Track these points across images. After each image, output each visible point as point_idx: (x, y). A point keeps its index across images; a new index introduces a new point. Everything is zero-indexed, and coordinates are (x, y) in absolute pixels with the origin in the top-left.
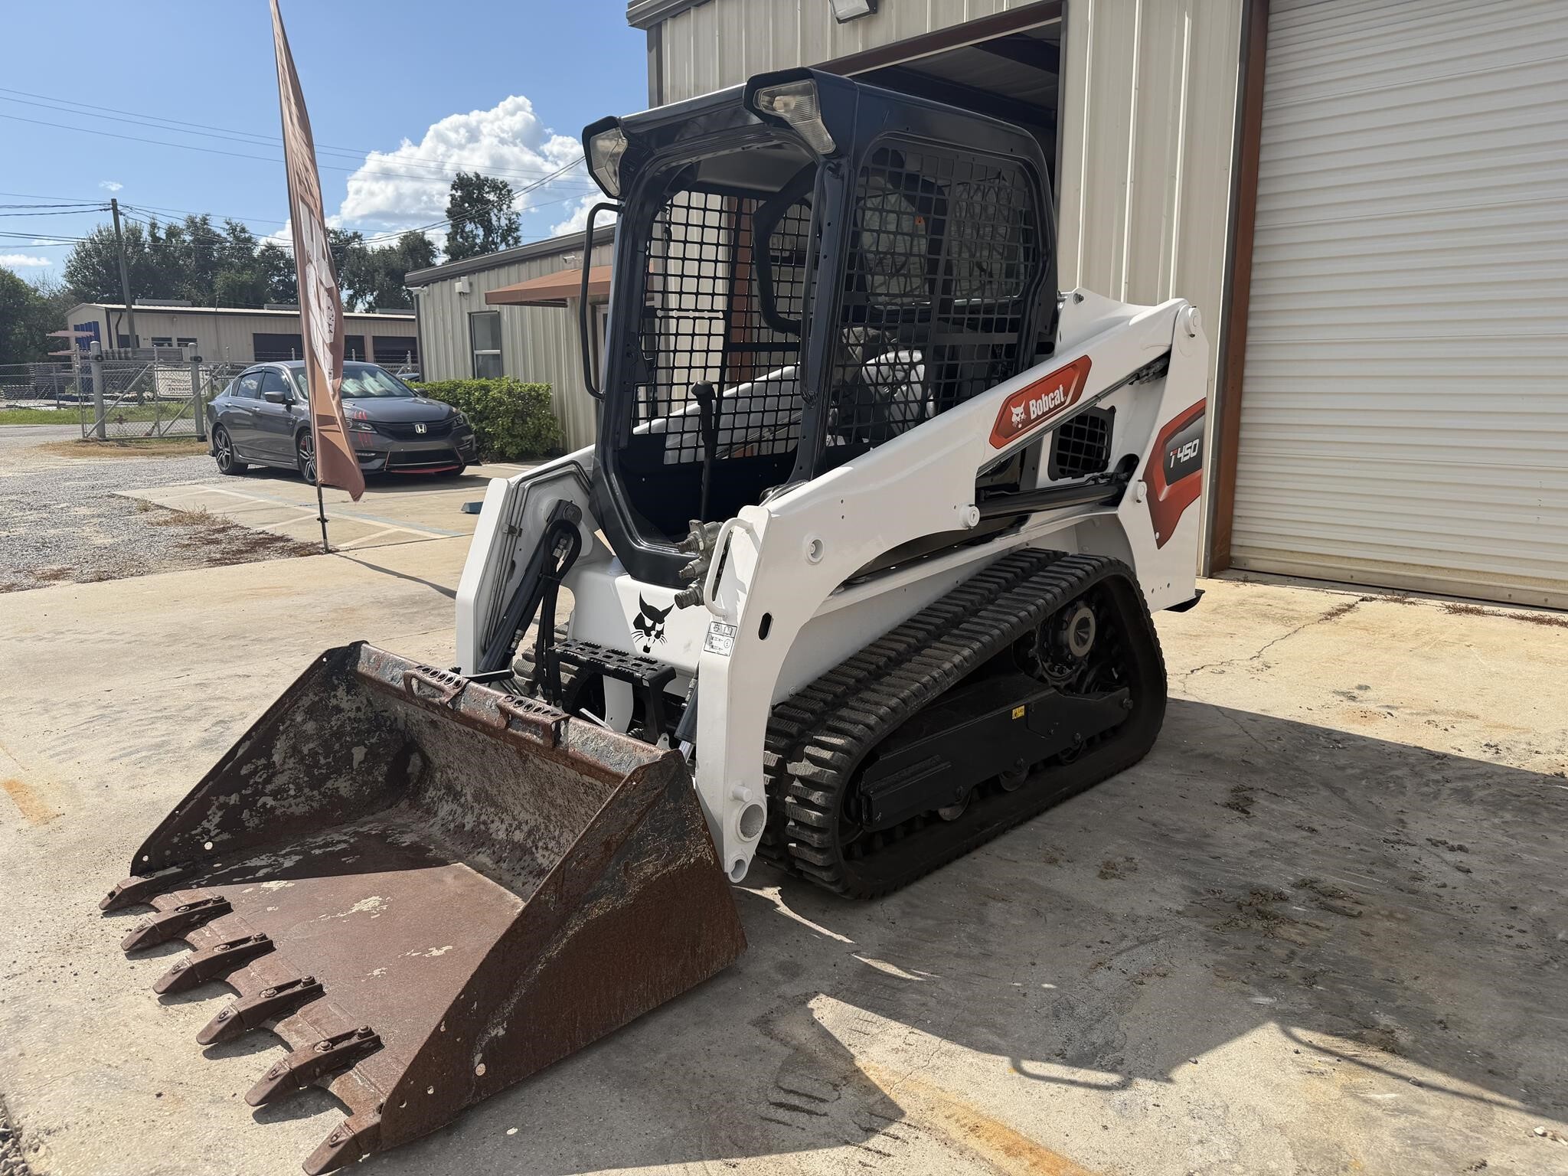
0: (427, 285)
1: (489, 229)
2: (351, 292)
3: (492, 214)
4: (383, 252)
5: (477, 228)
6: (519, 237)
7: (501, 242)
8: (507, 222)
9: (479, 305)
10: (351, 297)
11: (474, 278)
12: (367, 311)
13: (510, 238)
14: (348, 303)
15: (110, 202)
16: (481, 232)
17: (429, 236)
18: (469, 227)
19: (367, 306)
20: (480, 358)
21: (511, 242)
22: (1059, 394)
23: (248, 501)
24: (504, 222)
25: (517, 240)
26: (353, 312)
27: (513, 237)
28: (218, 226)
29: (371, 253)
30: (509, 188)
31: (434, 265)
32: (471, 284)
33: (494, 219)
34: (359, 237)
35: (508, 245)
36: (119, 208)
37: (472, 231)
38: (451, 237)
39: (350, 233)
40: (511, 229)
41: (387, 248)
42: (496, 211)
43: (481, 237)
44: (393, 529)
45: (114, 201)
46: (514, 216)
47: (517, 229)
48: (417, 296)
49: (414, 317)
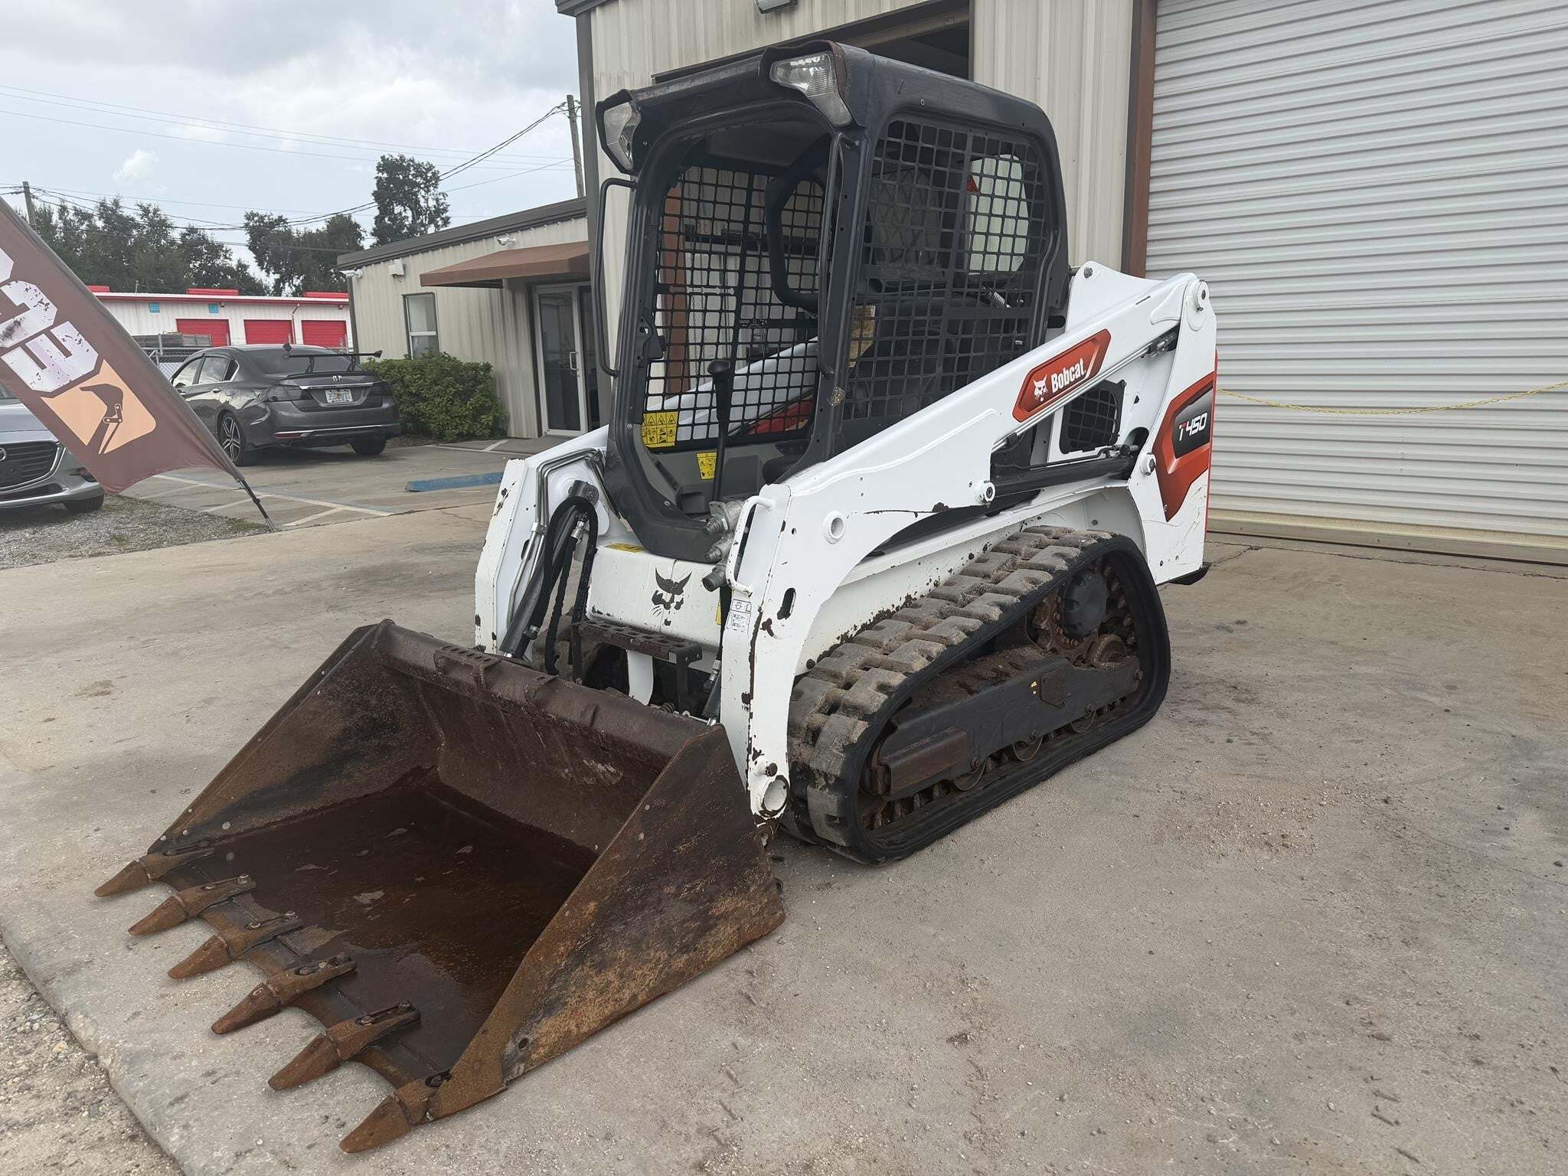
0: (360, 268)
1: (417, 211)
2: (277, 276)
3: (419, 196)
4: (309, 236)
5: (405, 210)
6: (448, 218)
7: (430, 223)
8: (435, 203)
9: (413, 286)
10: (278, 282)
11: (410, 260)
12: (294, 295)
13: (438, 219)
14: (274, 287)
15: (22, 185)
16: (409, 213)
17: (356, 218)
18: (398, 209)
19: (294, 289)
20: (416, 340)
21: (440, 223)
22: (1079, 368)
23: (188, 485)
24: (432, 203)
25: (446, 221)
26: (280, 295)
27: (442, 219)
28: (130, 210)
29: (295, 235)
30: (436, 169)
31: (362, 248)
32: (405, 267)
33: (422, 200)
34: (285, 221)
35: (437, 226)
36: (31, 191)
37: (400, 213)
38: (379, 220)
39: (275, 217)
40: (439, 211)
41: (314, 231)
42: (423, 193)
43: (410, 219)
44: (340, 508)
45: (25, 183)
46: (441, 197)
47: (445, 210)
48: (350, 278)
49: (347, 300)
